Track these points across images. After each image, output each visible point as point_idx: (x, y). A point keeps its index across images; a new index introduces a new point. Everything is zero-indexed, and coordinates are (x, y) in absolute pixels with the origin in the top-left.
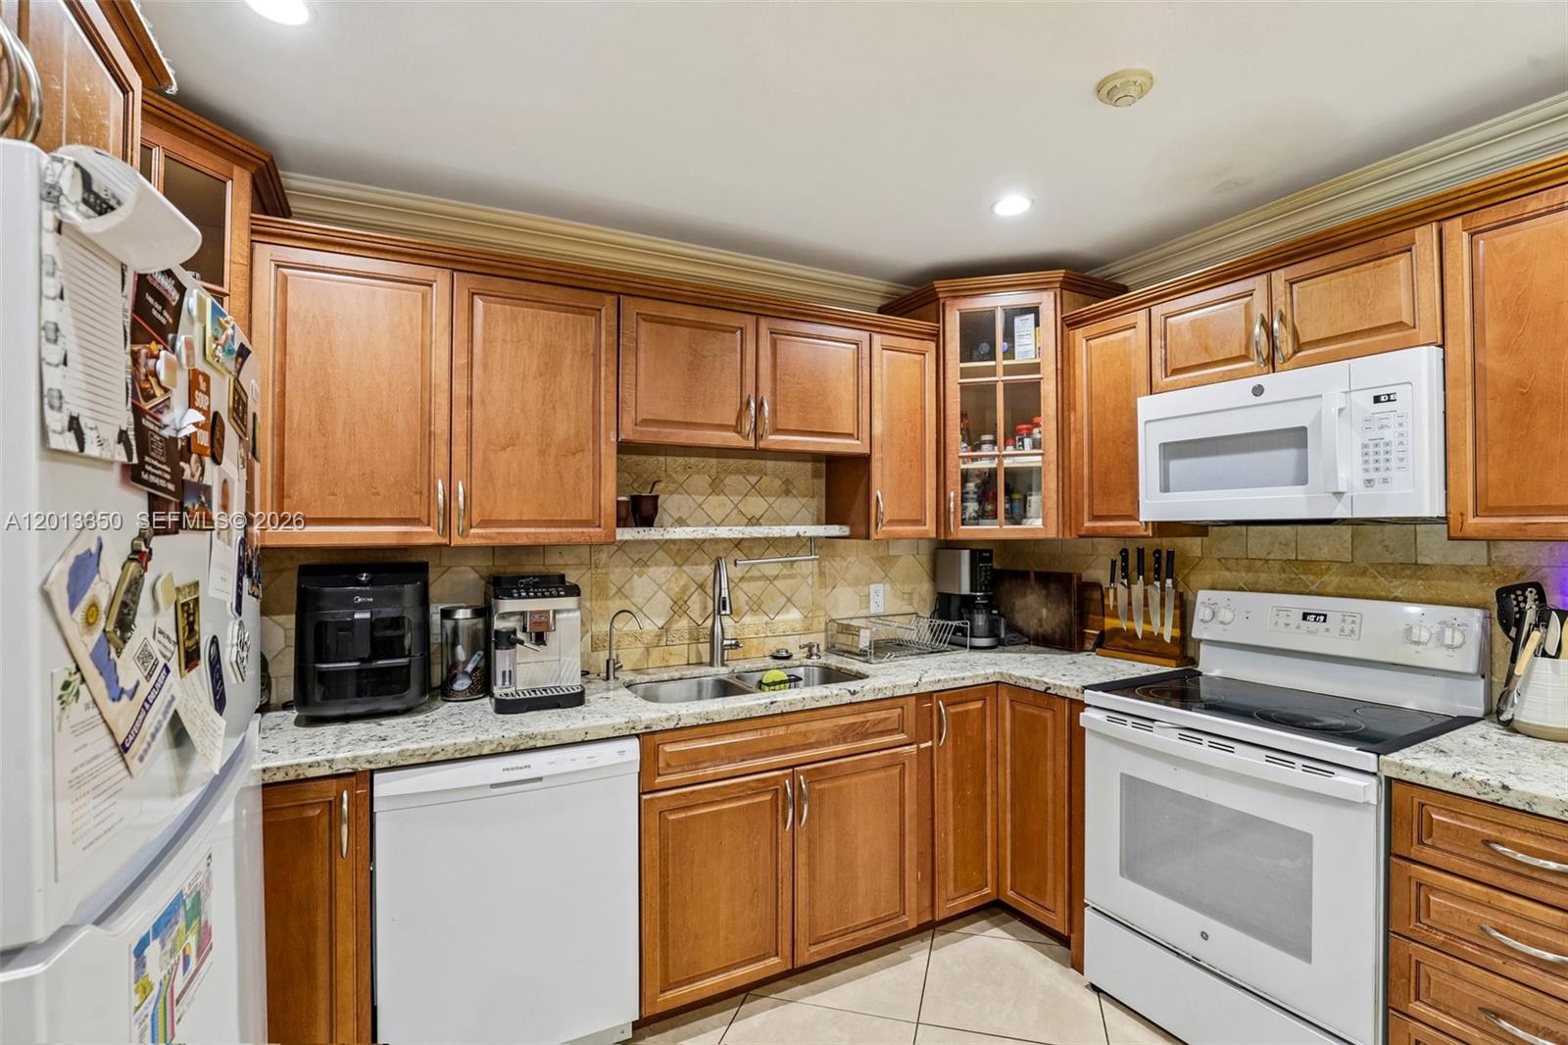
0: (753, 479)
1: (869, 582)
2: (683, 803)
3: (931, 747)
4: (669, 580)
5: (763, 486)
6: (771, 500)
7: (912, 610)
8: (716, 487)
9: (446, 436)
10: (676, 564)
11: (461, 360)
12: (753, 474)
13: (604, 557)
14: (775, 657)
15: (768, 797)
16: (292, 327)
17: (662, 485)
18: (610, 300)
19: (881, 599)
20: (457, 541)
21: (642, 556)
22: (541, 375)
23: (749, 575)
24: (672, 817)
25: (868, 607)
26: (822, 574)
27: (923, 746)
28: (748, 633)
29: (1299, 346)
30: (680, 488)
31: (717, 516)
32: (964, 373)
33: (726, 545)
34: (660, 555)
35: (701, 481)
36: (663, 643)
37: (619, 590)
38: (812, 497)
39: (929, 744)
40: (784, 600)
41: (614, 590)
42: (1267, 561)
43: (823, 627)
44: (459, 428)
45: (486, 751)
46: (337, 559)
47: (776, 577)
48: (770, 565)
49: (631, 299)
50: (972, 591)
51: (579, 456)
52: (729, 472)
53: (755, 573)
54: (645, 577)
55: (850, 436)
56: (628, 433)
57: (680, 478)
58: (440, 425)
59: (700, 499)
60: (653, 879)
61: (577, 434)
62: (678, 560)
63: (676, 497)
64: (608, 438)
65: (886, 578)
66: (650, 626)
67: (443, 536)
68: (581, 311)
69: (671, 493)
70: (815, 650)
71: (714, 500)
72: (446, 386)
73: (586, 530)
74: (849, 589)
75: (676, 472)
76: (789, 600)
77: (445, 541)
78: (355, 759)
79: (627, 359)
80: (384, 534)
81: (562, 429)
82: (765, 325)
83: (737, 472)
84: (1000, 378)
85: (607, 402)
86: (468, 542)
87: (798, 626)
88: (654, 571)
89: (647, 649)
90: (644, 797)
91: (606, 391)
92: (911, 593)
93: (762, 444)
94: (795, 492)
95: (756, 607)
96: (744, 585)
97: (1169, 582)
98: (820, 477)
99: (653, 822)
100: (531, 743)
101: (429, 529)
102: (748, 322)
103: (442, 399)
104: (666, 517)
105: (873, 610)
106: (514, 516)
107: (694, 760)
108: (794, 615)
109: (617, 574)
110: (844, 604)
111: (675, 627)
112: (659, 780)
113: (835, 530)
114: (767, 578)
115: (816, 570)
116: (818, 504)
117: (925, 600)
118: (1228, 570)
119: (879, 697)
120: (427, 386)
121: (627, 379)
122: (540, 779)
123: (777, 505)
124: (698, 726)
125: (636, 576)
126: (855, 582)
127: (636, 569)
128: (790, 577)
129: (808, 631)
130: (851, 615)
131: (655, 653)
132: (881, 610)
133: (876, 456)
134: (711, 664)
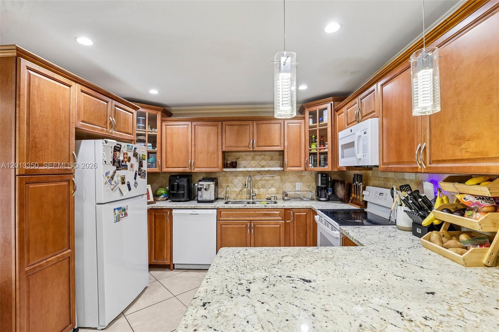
0: (263, 157)
1: (296, 182)
2: (225, 223)
3: (290, 222)
4: (242, 180)
5: (265, 159)
6: (267, 161)
7: (309, 190)
8: (253, 159)
9: (191, 152)
10: (244, 176)
11: (193, 138)
12: (263, 156)
13: (228, 174)
14: (267, 199)
15: (245, 226)
16: (168, 136)
17: (240, 159)
18: (220, 123)
19: (299, 186)
20: (193, 171)
21: (236, 174)
22: (207, 139)
23: (261, 179)
24: (223, 226)
25: (295, 188)
26: (281, 180)
27: (287, 221)
28: (261, 193)
29: (362, 117)
30: (245, 159)
31: (254, 165)
32: (310, 127)
33: (256, 172)
34: (240, 174)
35: (250, 158)
36: (241, 194)
37: (231, 182)
38: (279, 160)
39: (289, 221)
40: (271, 185)
41: (230, 182)
42: (381, 177)
43: (282, 192)
44: (193, 150)
45: (189, 208)
46: (182, 174)
47: (269, 180)
48: (267, 177)
49: (224, 122)
50: (321, 185)
51: (214, 154)
52: (256, 155)
53: (263, 179)
54: (237, 179)
55: (278, 146)
56: (224, 149)
57: (245, 157)
58: (190, 150)
59: (249, 162)
60: (219, 238)
61: (214, 151)
62: (244, 175)
63: (244, 161)
64: (220, 151)
65: (301, 181)
66: (237, 190)
67: (190, 170)
68: (214, 126)
69: (243, 161)
70: (276, 198)
71: (253, 162)
72: (191, 143)
73: (216, 169)
74: (289, 183)
75: (244, 156)
76: (272, 186)
77: (191, 171)
78: (170, 206)
79: (224, 134)
80: (181, 170)
81: (211, 149)
82: (255, 123)
83: (259, 155)
84: (318, 128)
85: (220, 143)
86: (195, 171)
87: (275, 192)
88: (239, 178)
89: (237, 195)
90: (218, 221)
91: (220, 141)
92: (309, 185)
93: (254, 150)
94: (274, 159)
95: (263, 187)
96: (260, 182)
97: (361, 183)
98: (281, 155)
99: (219, 226)
100: (196, 208)
101: (188, 169)
102: (251, 123)
103: (190, 146)
104: (241, 166)
105: (297, 189)
106: (202, 167)
107: (228, 216)
108: (273, 189)
109: (230, 178)
110: (288, 188)
111: (243, 190)
112: (221, 218)
113: (279, 169)
114: (266, 180)
115: (280, 179)
116: (279, 162)
117: (314, 187)
118: (375, 180)
119: (273, 208)
120: (188, 143)
121: (224, 138)
122: (198, 214)
123: (269, 163)
124: (228, 209)
125: (235, 179)
126: (291, 182)
127: (235, 177)
128: (273, 180)
129: (277, 193)
130: (290, 190)
131: (239, 196)
132: (299, 189)
133: (286, 151)
134: (250, 199)
